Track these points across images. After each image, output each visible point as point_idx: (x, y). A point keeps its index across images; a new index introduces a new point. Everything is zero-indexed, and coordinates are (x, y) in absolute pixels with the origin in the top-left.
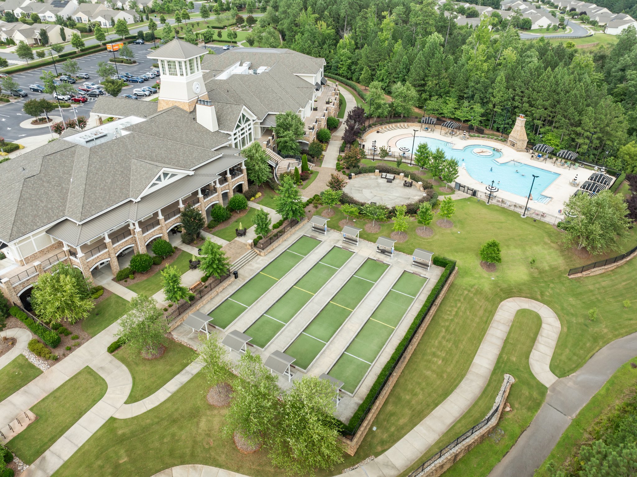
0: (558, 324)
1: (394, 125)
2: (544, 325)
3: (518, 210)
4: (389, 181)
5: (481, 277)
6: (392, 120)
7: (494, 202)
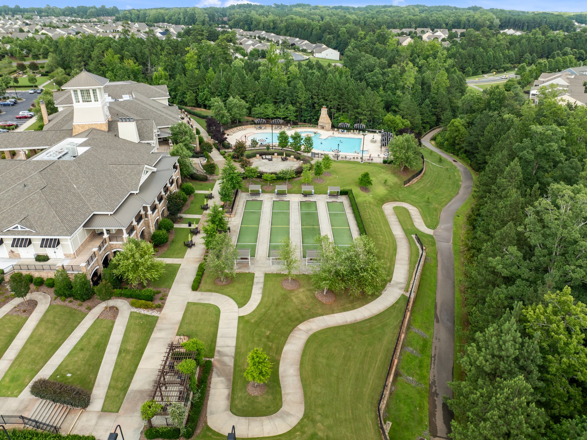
0: (415, 208)
1: (235, 129)
2: (410, 211)
3: (356, 160)
4: (270, 160)
5: (365, 196)
6: (233, 126)
7: (340, 158)
